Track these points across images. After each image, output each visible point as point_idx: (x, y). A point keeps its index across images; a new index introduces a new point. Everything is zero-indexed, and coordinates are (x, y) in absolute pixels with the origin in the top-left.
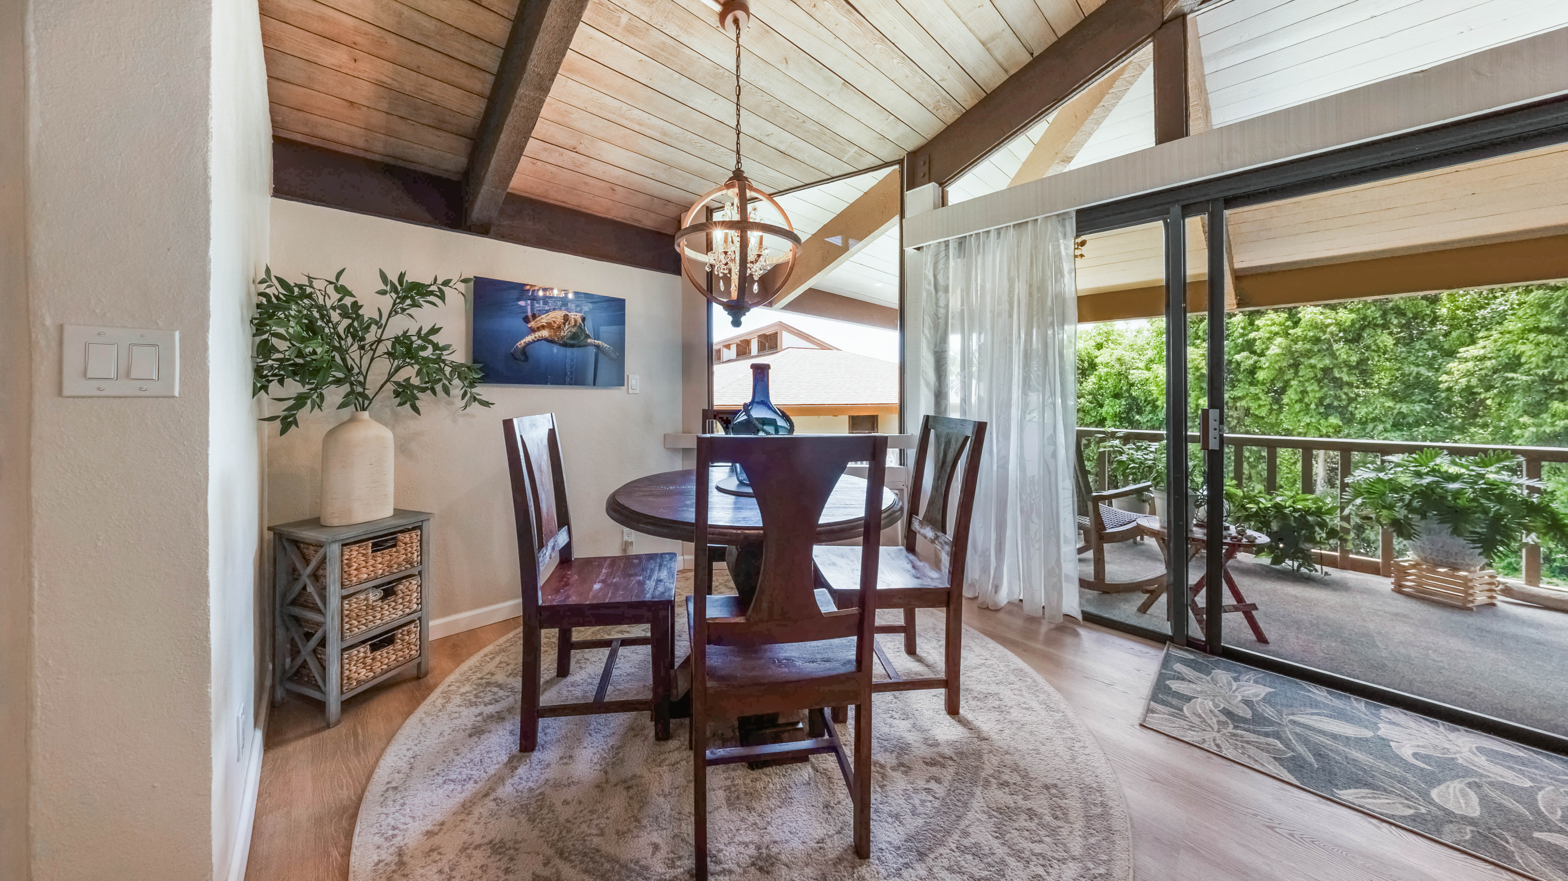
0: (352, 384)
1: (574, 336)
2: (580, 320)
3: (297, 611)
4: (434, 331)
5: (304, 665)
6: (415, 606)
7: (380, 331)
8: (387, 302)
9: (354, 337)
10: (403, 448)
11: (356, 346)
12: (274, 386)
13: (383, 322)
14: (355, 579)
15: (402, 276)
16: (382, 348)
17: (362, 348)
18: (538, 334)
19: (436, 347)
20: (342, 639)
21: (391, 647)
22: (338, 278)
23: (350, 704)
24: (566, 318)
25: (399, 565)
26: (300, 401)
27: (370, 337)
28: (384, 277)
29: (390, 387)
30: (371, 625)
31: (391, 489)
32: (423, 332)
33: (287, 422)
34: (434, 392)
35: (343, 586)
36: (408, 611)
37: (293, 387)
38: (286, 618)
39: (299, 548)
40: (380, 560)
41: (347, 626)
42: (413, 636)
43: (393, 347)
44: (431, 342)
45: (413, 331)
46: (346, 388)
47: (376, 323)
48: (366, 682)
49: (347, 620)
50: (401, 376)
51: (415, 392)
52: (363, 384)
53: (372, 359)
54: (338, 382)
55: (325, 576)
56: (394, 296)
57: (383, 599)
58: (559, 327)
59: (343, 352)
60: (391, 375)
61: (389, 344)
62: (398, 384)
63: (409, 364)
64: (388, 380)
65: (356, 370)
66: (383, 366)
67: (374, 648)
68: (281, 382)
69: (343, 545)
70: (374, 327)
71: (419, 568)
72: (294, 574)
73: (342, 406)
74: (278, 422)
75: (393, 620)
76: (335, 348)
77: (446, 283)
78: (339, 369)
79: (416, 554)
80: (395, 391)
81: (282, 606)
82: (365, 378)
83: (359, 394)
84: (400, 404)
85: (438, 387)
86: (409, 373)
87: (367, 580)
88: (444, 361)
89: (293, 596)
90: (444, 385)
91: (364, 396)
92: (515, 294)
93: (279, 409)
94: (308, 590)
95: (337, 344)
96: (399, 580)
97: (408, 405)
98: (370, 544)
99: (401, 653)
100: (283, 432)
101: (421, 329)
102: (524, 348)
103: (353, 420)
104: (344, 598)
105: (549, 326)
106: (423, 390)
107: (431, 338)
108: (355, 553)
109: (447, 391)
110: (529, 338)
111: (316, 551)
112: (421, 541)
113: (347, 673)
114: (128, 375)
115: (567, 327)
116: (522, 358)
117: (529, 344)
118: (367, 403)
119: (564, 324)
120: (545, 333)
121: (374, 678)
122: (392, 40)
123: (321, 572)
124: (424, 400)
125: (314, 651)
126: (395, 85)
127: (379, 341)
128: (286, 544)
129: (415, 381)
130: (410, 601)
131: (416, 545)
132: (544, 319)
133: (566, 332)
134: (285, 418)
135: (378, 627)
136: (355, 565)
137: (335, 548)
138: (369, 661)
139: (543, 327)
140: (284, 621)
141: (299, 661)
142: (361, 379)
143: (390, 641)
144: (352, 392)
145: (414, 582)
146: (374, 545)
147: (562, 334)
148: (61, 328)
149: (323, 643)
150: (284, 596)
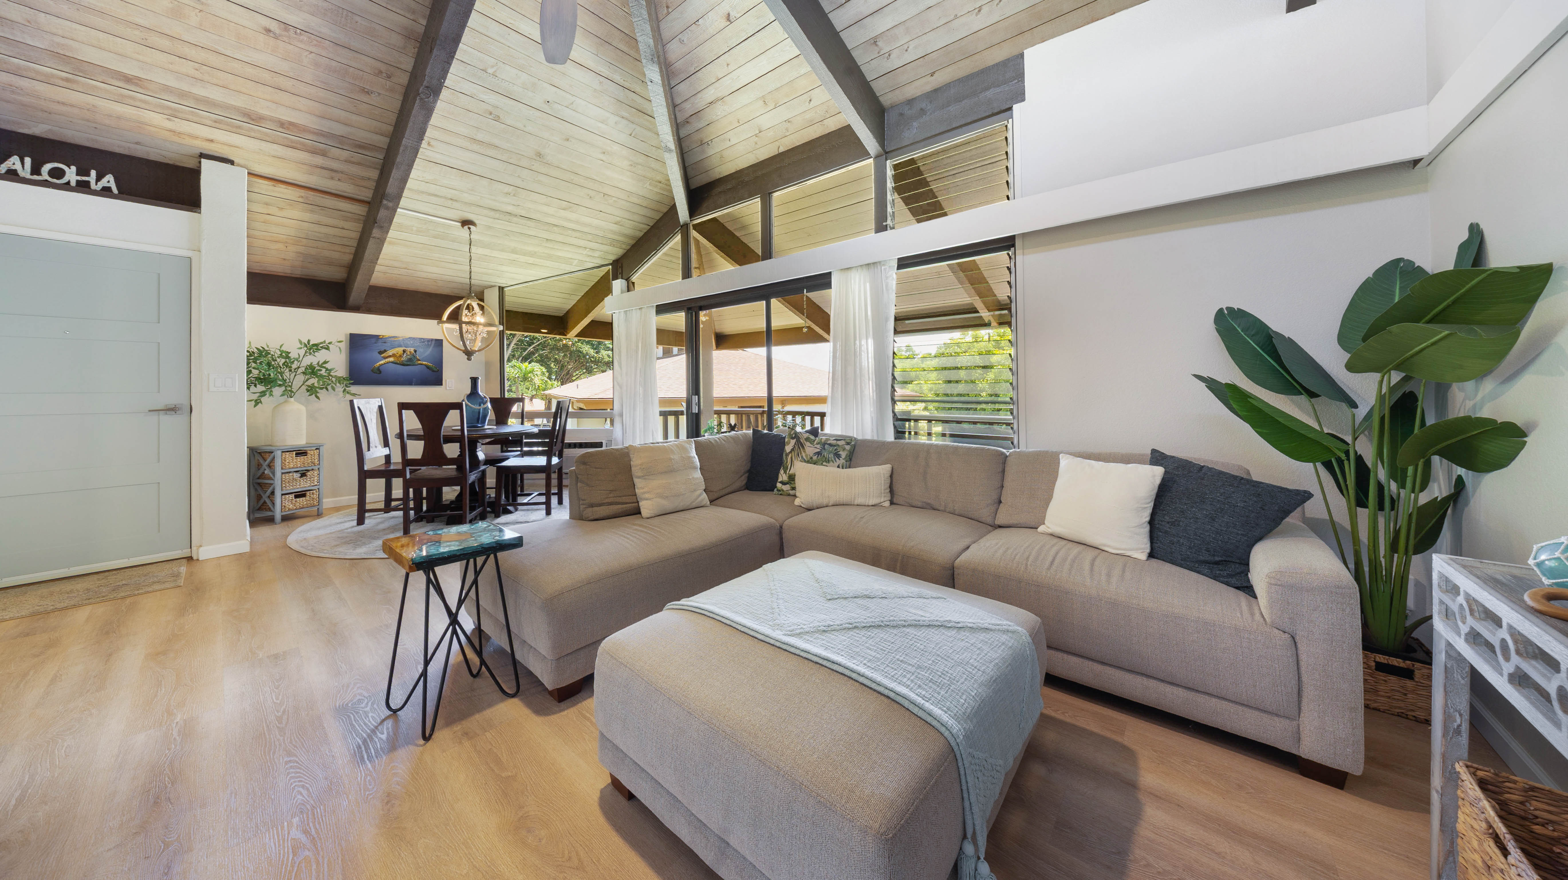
0: (286, 387)
1: (410, 360)
2: (413, 352)
3: (260, 481)
4: (325, 362)
5: (265, 502)
6: (316, 483)
7: (299, 363)
8: (302, 352)
9: (287, 366)
10: (311, 416)
11: (288, 370)
12: (252, 388)
13: (301, 359)
14: (287, 467)
15: (309, 341)
16: (302, 370)
17: (290, 371)
18: (387, 360)
19: (327, 369)
20: (282, 490)
21: (304, 498)
22: (281, 347)
23: (286, 518)
24: (404, 351)
25: (308, 463)
26: (263, 394)
27: (294, 366)
28: (300, 342)
29: (304, 387)
30: (295, 487)
31: (304, 432)
32: (320, 363)
33: (257, 402)
34: (327, 389)
35: (282, 468)
36: (312, 484)
37: (261, 388)
38: (255, 485)
39: (261, 455)
40: (299, 460)
41: (284, 485)
42: (315, 496)
43: (305, 370)
44: (324, 367)
45: (315, 363)
46: (283, 388)
47: (297, 360)
48: (292, 510)
49: (284, 483)
50: (310, 383)
51: (317, 389)
52: (291, 386)
53: (295, 375)
54: (280, 385)
55: (274, 466)
56: (306, 348)
57: (301, 477)
58: (400, 356)
59: (282, 373)
60: (304, 382)
61: (303, 369)
62: (309, 386)
63: (313, 377)
64: (303, 384)
65: (288, 381)
66: (300, 379)
67: (296, 497)
68: (255, 386)
69: (282, 452)
70: (296, 362)
71: (318, 467)
72: (259, 466)
73: (282, 395)
74: (253, 402)
75: (305, 487)
76: (279, 372)
77: (330, 343)
78: (280, 380)
79: (316, 460)
80: (307, 389)
81: (253, 480)
82: (292, 383)
83: (289, 390)
84: (310, 395)
85: (329, 387)
86: (314, 381)
87: (293, 468)
88: (331, 376)
89: (259, 475)
90: (332, 386)
91: (291, 391)
92: (373, 340)
93: (255, 397)
94: (266, 472)
95: (279, 370)
96: (308, 471)
97: (314, 395)
98: (294, 453)
99: (309, 502)
100: (255, 406)
101: (319, 362)
102: (379, 367)
103: (286, 402)
104: (282, 473)
105: (394, 355)
106: (322, 389)
107: (324, 365)
108: (287, 456)
109: (334, 389)
110: (382, 362)
111: (269, 456)
112: (319, 455)
113: (284, 504)
114: (225, 386)
115: (405, 355)
116: (378, 372)
117: (382, 365)
118: (293, 394)
119: (403, 354)
120: (391, 359)
121: (296, 509)
122: (304, 240)
123: (272, 464)
124: (322, 393)
125: (269, 497)
126: (306, 252)
127: (299, 367)
128: (255, 453)
129: (316, 385)
130: (313, 480)
131: (317, 456)
132: (390, 352)
133: (404, 358)
134: (256, 401)
135: (298, 488)
136: (288, 461)
137: (279, 453)
138: (294, 502)
139: (390, 356)
140: (254, 486)
141: (261, 502)
142: (290, 384)
143: (304, 495)
144: (286, 390)
145: (316, 472)
146: (296, 454)
147: (402, 359)
148: (209, 375)
149: (273, 493)
150: (254, 476)
